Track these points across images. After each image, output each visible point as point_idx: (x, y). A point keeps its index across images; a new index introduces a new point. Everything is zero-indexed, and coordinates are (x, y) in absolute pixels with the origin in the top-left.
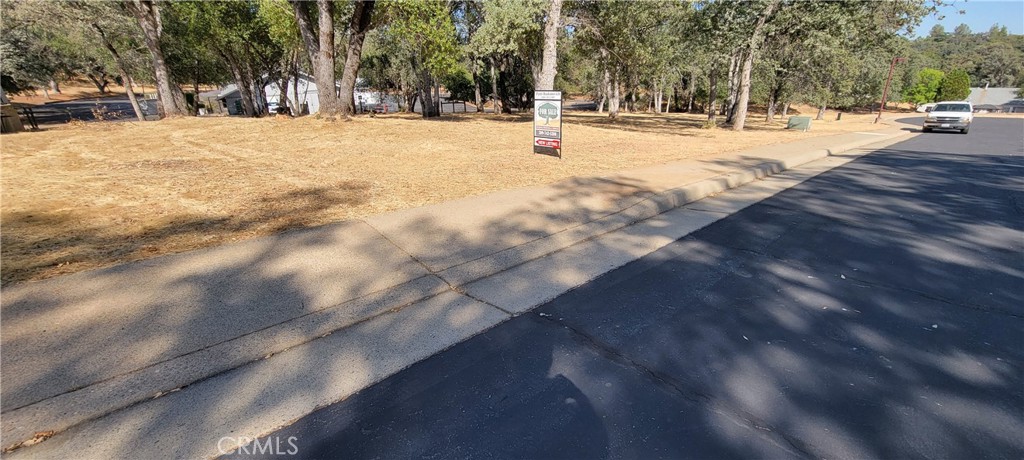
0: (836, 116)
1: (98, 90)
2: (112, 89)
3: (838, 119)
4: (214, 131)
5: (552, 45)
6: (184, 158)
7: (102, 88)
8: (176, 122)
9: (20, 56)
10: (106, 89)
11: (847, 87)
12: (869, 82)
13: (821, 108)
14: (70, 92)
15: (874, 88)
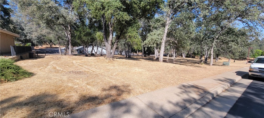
0: (234, 61)
1: (50, 46)
2: (53, 46)
3: (234, 62)
4: (82, 61)
5: (163, 44)
6: (81, 71)
7: (51, 46)
8: (71, 57)
9: (38, 39)
10: (52, 46)
11: (237, 54)
12: (242, 53)
13: (229, 59)
14: (44, 46)
15: (244, 54)
